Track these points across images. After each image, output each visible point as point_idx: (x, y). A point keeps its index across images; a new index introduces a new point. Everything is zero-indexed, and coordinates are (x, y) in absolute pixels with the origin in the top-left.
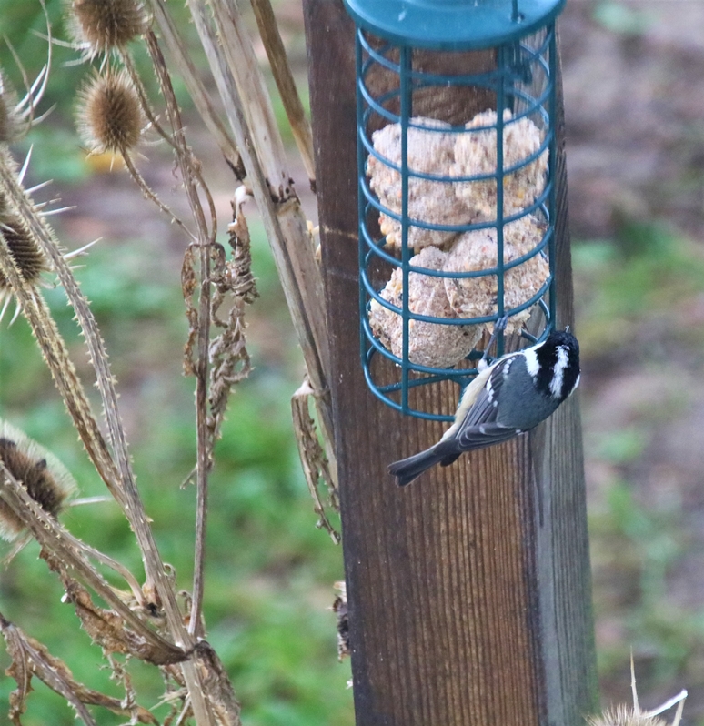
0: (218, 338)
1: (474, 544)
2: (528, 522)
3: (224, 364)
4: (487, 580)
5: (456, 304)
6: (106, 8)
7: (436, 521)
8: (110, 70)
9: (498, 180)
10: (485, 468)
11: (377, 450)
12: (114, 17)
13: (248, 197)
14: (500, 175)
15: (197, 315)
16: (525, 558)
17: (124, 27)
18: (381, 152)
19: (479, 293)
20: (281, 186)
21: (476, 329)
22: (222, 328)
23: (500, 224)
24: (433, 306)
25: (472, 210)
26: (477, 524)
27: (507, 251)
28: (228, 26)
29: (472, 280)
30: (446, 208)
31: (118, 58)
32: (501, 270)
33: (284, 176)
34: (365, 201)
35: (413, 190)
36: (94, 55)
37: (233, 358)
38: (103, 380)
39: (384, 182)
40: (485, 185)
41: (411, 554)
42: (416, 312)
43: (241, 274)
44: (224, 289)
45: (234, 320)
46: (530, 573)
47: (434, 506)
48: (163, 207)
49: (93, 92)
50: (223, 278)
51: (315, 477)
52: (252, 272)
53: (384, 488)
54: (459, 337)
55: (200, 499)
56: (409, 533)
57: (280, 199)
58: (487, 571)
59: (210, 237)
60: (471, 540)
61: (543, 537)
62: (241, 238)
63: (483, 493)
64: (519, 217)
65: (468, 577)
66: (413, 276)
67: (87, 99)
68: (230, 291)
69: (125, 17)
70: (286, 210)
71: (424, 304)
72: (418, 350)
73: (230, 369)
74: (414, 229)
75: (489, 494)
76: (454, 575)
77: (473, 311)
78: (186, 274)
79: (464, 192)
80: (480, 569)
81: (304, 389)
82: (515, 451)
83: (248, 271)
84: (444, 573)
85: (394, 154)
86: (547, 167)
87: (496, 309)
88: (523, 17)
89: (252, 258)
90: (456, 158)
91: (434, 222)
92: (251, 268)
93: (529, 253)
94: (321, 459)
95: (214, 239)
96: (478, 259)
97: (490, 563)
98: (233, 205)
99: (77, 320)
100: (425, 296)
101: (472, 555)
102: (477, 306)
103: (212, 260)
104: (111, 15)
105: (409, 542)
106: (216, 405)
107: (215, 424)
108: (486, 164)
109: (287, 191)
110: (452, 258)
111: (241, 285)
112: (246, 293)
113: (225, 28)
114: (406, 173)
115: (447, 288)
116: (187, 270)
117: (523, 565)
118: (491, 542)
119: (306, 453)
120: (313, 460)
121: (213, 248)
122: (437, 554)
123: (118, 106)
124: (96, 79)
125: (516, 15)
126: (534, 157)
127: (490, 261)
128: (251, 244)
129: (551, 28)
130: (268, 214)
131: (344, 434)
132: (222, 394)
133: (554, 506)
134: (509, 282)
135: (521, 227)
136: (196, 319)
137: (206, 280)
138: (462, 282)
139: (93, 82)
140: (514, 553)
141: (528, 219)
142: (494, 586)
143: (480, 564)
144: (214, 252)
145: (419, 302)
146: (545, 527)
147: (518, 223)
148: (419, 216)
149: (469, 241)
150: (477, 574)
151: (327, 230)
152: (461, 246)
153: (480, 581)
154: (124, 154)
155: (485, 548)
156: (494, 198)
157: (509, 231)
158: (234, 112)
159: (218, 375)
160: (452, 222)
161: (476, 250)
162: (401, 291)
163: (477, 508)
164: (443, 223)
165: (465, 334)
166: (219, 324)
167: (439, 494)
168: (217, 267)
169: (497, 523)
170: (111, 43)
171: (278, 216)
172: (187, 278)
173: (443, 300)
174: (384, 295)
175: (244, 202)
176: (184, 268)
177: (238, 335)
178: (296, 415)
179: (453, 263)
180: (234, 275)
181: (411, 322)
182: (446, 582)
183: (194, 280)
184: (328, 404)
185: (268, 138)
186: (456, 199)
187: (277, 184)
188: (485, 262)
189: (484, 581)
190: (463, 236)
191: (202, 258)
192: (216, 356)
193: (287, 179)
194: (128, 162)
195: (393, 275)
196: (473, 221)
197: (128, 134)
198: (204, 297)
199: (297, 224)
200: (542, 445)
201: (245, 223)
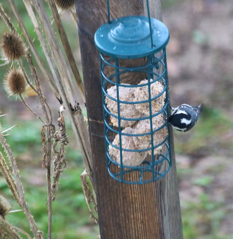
0: (55, 157)
1: (143, 222)
2: (161, 214)
3: (58, 165)
4: (148, 234)
5: (137, 145)
6: (12, 46)
7: (130, 214)
8: (15, 68)
9: (149, 102)
10: (146, 197)
11: (109, 192)
12: (15, 49)
13: (64, 109)
14: (150, 100)
15: (46, 149)
16: (160, 226)
17: (19, 52)
18: (110, 95)
19: (145, 141)
20: (75, 106)
21: (144, 153)
22: (57, 153)
23: (151, 117)
24: (130, 146)
25: (141, 113)
26: (144, 215)
27: (154, 126)
28: (55, 52)
29: (142, 137)
30: (132, 113)
31: (17, 63)
32: (152, 133)
33: (76, 102)
34: (106, 112)
35: (121, 107)
36: (9, 62)
37: (61, 163)
38: (15, 171)
39: (112, 106)
40: (145, 104)
41: (122, 226)
42: (124, 148)
43: (62, 135)
44: (57, 140)
45: (61, 151)
46: (162, 230)
47: (129, 210)
48: (34, 113)
49: (9, 75)
50: (57, 137)
51: (89, 201)
52: (66, 135)
53: (112, 204)
54: (139, 156)
55: (49, 209)
56: (121, 219)
57: (75, 110)
58: (147, 230)
59: (50, 123)
60: (142, 220)
61: (166, 219)
62: (62, 124)
63: (145, 205)
64: (157, 115)
65: (141, 232)
66: (123, 137)
67: (7, 77)
68: (59, 141)
69: (19, 49)
70: (77, 114)
71: (127, 146)
72: (126, 161)
73: (60, 167)
74: (122, 121)
75: (147, 205)
76: (137, 232)
77: (144, 147)
78: (43, 135)
79: (138, 107)
80: (145, 230)
81: (84, 173)
82: (155, 191)
83: (65, 134)
84: (133, 231)
85: (114, 96)
86: (165, 98)
87: (151, 146)
88: (155, 46)
89: (66, 130)
90: (135, 96)
91: (129, 118)
92: (66, 133)
93: (161, 127)
94: (91, 195)
95: (51, 123)
96: (144, 130)
97: (148, 228)
98: (59, 112)
99: (5, 152)
100: (127, 143)
101: (142, 225)
102: (145, 146)
103: (51, 130)
104: (14, 49)
105: (121, 222)
106: (56, 179)
107: (55, 185)
108: (145, 97)
109: (77, 107)
110: (135, 130)
111: (63, 139)
112: (64, 142)
113: (54, 53)
114: (119, 102)
115: (134, 140)
116: (43, 134)
117: (159, 228)
118: (148, 221)
119: (86, 194)
120: (88, 196)
121: (51, 126)
122: (130, 225)
123: (18, 79)
124: (10, 71)
125: (153, 46)
126: (161, 94)
127: (148, 130)
128: (65, 126)
129: (164, 50)
130: (70, 115)
131: (98, 187)
132: (57, 175)
133: (169, 209)
134: (155, 137)
135: (158, 118)
136: (46, 150)
137: (49, 137)
138: (139, 137)
139: (9, 72)
140: (156, 224)
141: (160, 115)
142: (150, 235)
143: (145, 228)
144: (51, 128)
145: (125, 145)
146: (166, 215)
147: (157, 117)
148: (124, 116)
149: (141, 124)
150: (144, 232)
151: (90, 120)
152: (138, 126)
153: (145, 234)
154: (20, 96)
155: (147, 223)
156: (148, 109)
157: (154, 119)
158: (58, 81)
159: (56, 169)
160: (134, 117)
161: (143, 127)
162: (119, 142)
163: (143, 209)
164: (132, 118)
165: (141, 155)
166: (55, 152)
167: (130, 206)
168: (53, 132)
169: (150, 214)
170: (14, 58)
171: (74, 116)
172: (43, 137)
173: (133, 144)
174: (113, 143)
175: (63, 112)
176: (42, 133)
177: (62, 155)
178: (82, 181)
179: (135, 132)
180: (60, 136)
181: (123, 152)
182: (134, 235)
183: (45, 138)
184: (93, 177)
185: (70, 90)
186: (136, 110)
187: (73, 105)
188: (146, 131)
189: (146, 234)
190: (138, 122)
191: (48, 130)
192: (55, 163)
193: (77, 103)
194: (22, 98)
195: (116, 137)
196: (142, 117)
197: (21, 89)
198: (49, 143)
199: (81, 118)
200: (164, 189)
201: (63, 118)
